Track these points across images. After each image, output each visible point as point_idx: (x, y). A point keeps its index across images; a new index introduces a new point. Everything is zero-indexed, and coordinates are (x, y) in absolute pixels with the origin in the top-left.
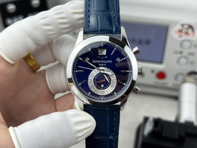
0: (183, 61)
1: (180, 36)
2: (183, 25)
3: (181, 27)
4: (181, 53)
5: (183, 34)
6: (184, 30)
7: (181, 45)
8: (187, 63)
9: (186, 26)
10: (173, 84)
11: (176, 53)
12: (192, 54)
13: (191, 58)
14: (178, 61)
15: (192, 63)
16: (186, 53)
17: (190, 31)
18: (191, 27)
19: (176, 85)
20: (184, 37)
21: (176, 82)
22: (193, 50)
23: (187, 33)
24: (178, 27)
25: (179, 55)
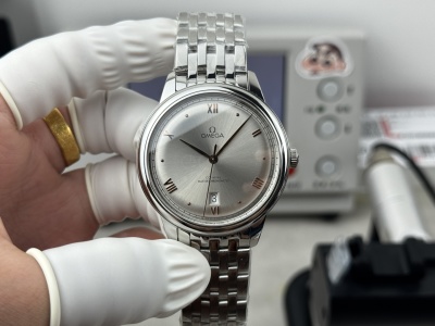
0: (328, 127)
1: (315, 72)
2: (316, 47)
3: (314, 52)
4: (321, 109)
5: (319, 66)
6: (321, 58)
7: (319, 93)
8: (337, 131)
9: (324, 48)
10: (315, 184)
11: (310, 110)
12: (344, 109)
13: (344, 118)
14: (317, 129)
15: (347, 129)
16: (330, 109)
17: (333, 57)
18: (334, 49)
19: (321, 184)
20: (324, 74)
21: (319, 179)
22: (345, 100)
23: (327, 63)
24: (308, 52)
25: (317, 116)
